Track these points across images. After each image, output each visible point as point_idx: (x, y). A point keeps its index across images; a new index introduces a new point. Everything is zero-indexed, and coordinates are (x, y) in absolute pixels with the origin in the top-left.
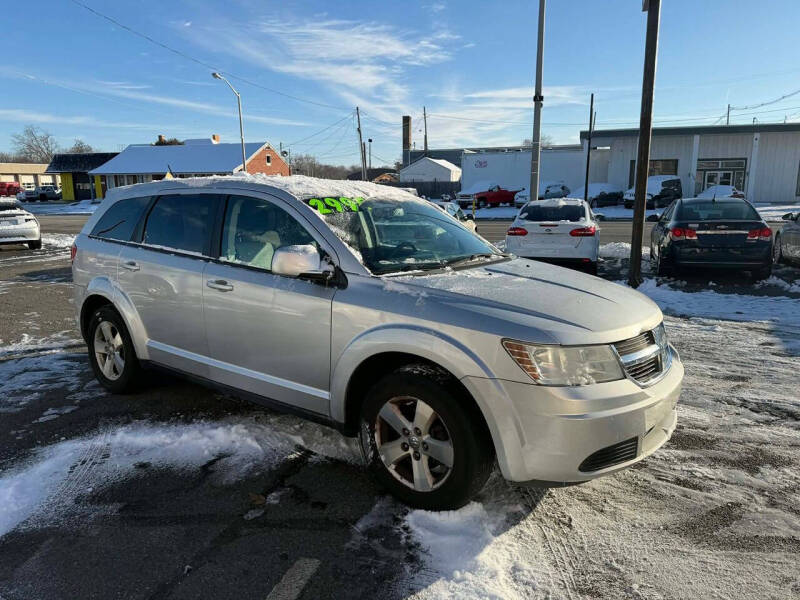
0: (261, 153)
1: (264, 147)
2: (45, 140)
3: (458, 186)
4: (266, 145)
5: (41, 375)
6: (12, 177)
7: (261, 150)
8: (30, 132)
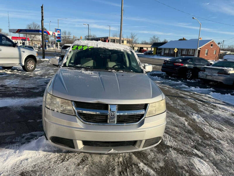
0: (209, 43)
1: (211, 41)
2: (157, 39)
4: (212, 41)
6: (146, 48)
7: (210, 42)
8: (154, 37)
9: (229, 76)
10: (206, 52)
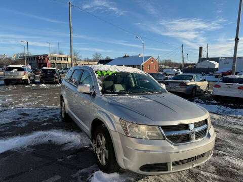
0: (150, 60)
1: (151, 57)
2: (100, 56)
3: (217, 70)
5: (53, 114)
8: (97, 54)
9: (188, 87)
10: (148, 67)
